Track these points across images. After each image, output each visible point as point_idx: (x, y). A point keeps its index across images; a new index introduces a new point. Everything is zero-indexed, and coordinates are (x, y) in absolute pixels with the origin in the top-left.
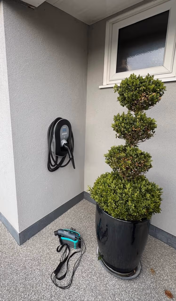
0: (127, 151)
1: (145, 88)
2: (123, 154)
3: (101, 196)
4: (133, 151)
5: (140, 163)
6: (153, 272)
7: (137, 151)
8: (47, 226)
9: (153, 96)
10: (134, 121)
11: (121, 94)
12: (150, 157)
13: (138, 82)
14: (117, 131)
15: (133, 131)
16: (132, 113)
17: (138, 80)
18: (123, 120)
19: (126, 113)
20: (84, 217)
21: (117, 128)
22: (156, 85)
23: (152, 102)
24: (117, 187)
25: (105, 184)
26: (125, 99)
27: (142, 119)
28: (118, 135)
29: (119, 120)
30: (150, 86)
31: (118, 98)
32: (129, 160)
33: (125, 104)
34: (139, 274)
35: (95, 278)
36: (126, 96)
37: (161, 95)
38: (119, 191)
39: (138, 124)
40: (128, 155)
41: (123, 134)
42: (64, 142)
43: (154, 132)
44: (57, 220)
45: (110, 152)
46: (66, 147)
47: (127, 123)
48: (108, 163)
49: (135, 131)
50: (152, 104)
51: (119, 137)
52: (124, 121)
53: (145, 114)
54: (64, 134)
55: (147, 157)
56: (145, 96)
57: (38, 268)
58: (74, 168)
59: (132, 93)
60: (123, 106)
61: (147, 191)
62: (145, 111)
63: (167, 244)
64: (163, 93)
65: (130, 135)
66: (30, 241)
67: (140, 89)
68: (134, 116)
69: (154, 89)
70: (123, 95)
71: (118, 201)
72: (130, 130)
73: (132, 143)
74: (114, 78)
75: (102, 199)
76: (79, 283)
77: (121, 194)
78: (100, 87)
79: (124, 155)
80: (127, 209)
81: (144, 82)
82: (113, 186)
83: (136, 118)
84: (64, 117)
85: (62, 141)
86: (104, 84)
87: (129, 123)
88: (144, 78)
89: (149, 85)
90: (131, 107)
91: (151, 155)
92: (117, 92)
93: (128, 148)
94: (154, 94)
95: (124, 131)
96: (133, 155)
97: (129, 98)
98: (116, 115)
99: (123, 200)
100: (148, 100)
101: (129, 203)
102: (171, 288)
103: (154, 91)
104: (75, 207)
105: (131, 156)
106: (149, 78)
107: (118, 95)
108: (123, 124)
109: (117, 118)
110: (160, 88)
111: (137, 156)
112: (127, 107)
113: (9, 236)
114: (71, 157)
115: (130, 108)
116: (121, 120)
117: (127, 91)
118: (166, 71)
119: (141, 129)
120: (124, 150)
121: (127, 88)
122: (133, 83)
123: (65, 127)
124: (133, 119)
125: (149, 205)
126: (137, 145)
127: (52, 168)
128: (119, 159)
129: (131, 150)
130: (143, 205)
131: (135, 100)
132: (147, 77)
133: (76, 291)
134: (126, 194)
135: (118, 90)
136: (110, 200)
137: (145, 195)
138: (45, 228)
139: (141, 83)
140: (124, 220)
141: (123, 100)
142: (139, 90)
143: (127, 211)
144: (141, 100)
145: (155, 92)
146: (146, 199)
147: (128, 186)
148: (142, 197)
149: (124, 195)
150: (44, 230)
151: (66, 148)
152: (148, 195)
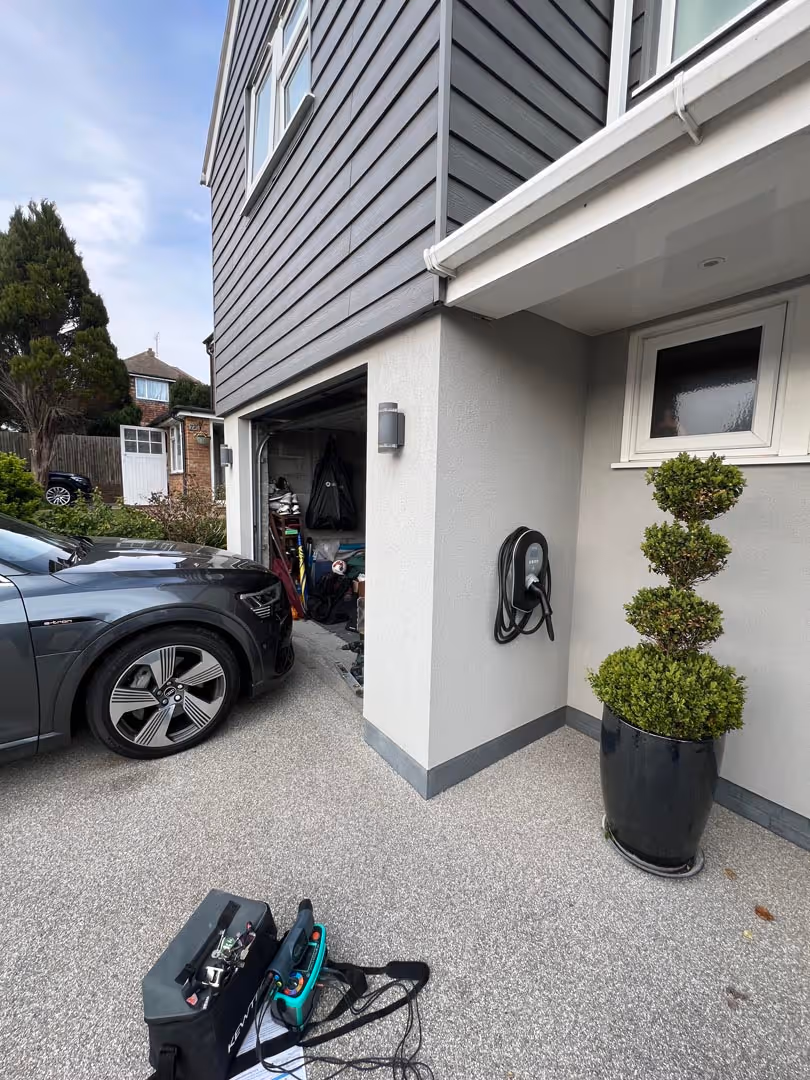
0: (671, 597)
1: (705, 480)
2: (663, 603)
3: (616, 687)
4: (683, 598)
5: (698, 621)
6: (732, 875)
7: (692, 598)
8: (483, 771)
9: (720, 496)
10: (686, 540)
11: (661, 488)
12: (719, 612)
13: (693, 470)
14: (652, 558)
15: (683, 558)
16: (683, 523)
17: (692, 466)
18: (664, 536)
19: (670, 524)
20: (567, 761)
21: (652, 552)
22: (727, 476)
23: (721, 507)
24: (650, 668)
25: (624, 664)
26: (668, 497)
27: (701, 535)
28: (654, 565)
29: (656, 536)
30: (714, 478)
31: (655, 494)
32: (675, 613)
33: (669, 507)
34: (698, 872)
35: (599, 871)
36: (670, 492)
37: (736, 494)
38: (654, 675)
39: (691, 544)
40: (674, 604)
41: (662, 564)
42: (531, 579)
43: (725, 562)
44: (504, 760)
45: (637, 599)
46: (537, 589)
47: (671, 543)
48: (633, 622)
49: (688, 558)
50: (721, 509)
51: (655, 571)
52: (667, 539)
53: (707, 528)
54: (533, 562)
55: (712, 611)
56: (706, 495)
57: (472, 840)
58: (552, 639)
59: (680, 488)
60: (665, 510)
61: (713, 677)
62: (707, 521)
63: (769, 828)
64: (741, 490)
65: (678, 565)
66: (448, 794)
67: (697, 481)
68: (687, 530)
69: (722, 482)
70: (664, 489)
71: (653, 693)
72: (677, 555)
73: (682, 583)
74: (645, 449)
75: (620, 692)
76: (564, 875)
77: (659, 681)
78: (614, 466)
79: (666, 604)
80: (669, 709)
81: (704, 469)
82: (642, 665)
83: (689, 535)
84: (533, 527)
85: (527, 578)
86: (622, 460)
87: (677, 542)
88: (704, 462)
89: (713, 475)
90: (680, 512)
91: (721, 609)
92: (652, 484)
93: (674, 592)
94: (722, 491)
95: (665, 557)
96: (684, 605)
97: (674, 495)
98: (650, 526)
99: (661, 691)
100: (711, 501)
101: (675, 697)
102: (771, 906)
103: (723, 485)
104: (544, 740)
105: (680, 606)
106: (715, 461)
107: (655, 490)
108: (663, 545)
109: (651, 533)
110: (735, 481)
111: (692, 607)
112: (672, 512)
113: (399, 782)
114: (547, 612)
115: (679, 515)
116: (659, 536)
117: (671, 483)
118: (759, 443)
119: (698, 554)
120: (666, 595)
121: (672, 478)
122: (683, 470)
123: (535, 547)
124: (684, 535)
125: (715, 704)
126: (694, 588)
127: (505, 634)
128: (656, 612)
129: (679, 596)
130: (704, 703)
131: (687, 500)
132: (712, 459)
133: (558, 887)
134: (668, 682)
135: (653, 479)
136: (636, 691)
137: (708, 685)
138: (477, 774)
139: (699, 471)
140: (663, 735)
141: (665, 500)
142: (695, 484)
143: (670, 715)
144: (698, 501)
145: (725, 488)
146: (710, 693)
147: (673, 667)
148: (702, 688)
149: (664, 683)
150: (476, 776)
151: (537, 592)
152: (714, 684)
